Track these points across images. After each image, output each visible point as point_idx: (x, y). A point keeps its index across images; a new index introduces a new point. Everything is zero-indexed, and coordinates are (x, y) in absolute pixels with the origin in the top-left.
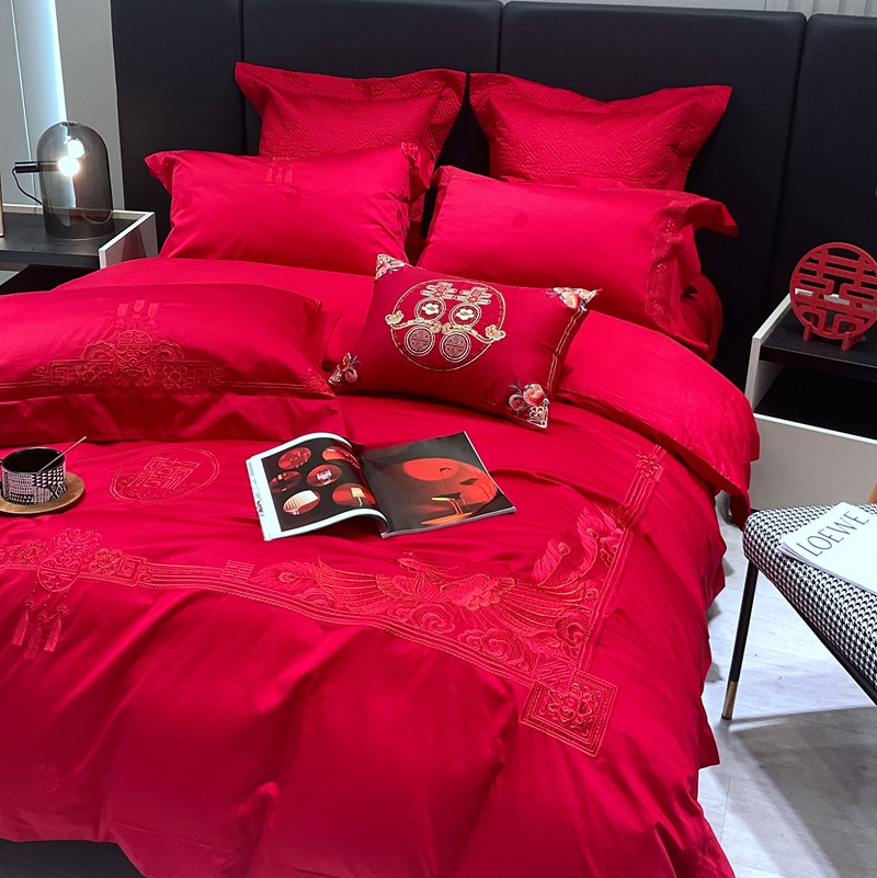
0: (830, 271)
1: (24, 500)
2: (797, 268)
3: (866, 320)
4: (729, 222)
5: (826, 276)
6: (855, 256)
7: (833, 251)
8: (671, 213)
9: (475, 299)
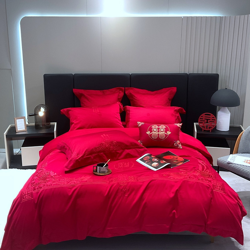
0: (206, 118)
1: (103, 172)
2: (199, 118)
3: (214, 126)
4: (184, 111)
5: (205, 119)
6: (210, 115)
7: (205, 115)
8: (176, 110)
9: (163, 127)
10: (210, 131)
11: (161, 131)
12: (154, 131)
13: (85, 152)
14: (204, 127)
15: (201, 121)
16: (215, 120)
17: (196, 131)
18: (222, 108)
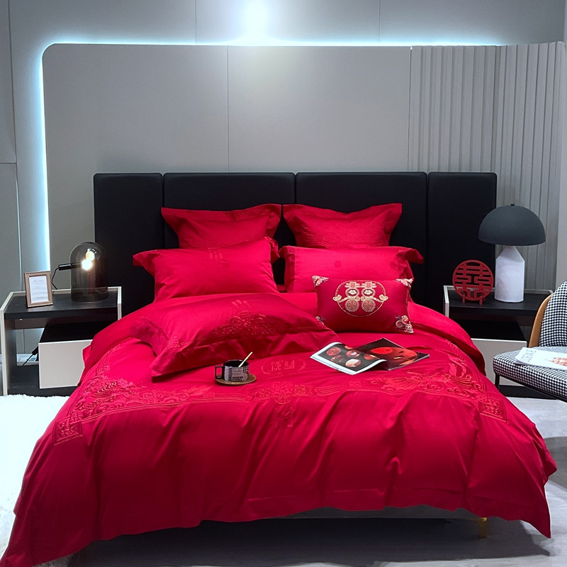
0: (469, 272)
1: (238, 379)
2: (454, 273)
4: (421, 257)
5: (467, 275)
6: (478, 265)
7: (468, 264)
8: (400, 255)
9: (370, 286)
10: (481, 303)
11: (366, 295)
12: (350, 295)
13: (197, 337)
14: (465, 293)
15: (458, 278)
16: (489, 276)
17: (447, 301)
18: (506, 249)
